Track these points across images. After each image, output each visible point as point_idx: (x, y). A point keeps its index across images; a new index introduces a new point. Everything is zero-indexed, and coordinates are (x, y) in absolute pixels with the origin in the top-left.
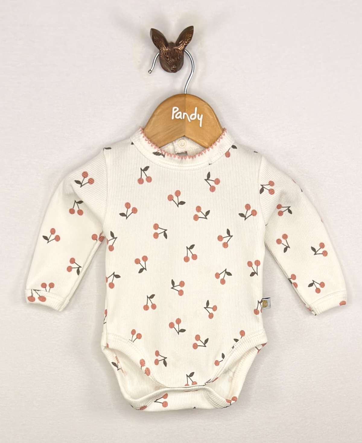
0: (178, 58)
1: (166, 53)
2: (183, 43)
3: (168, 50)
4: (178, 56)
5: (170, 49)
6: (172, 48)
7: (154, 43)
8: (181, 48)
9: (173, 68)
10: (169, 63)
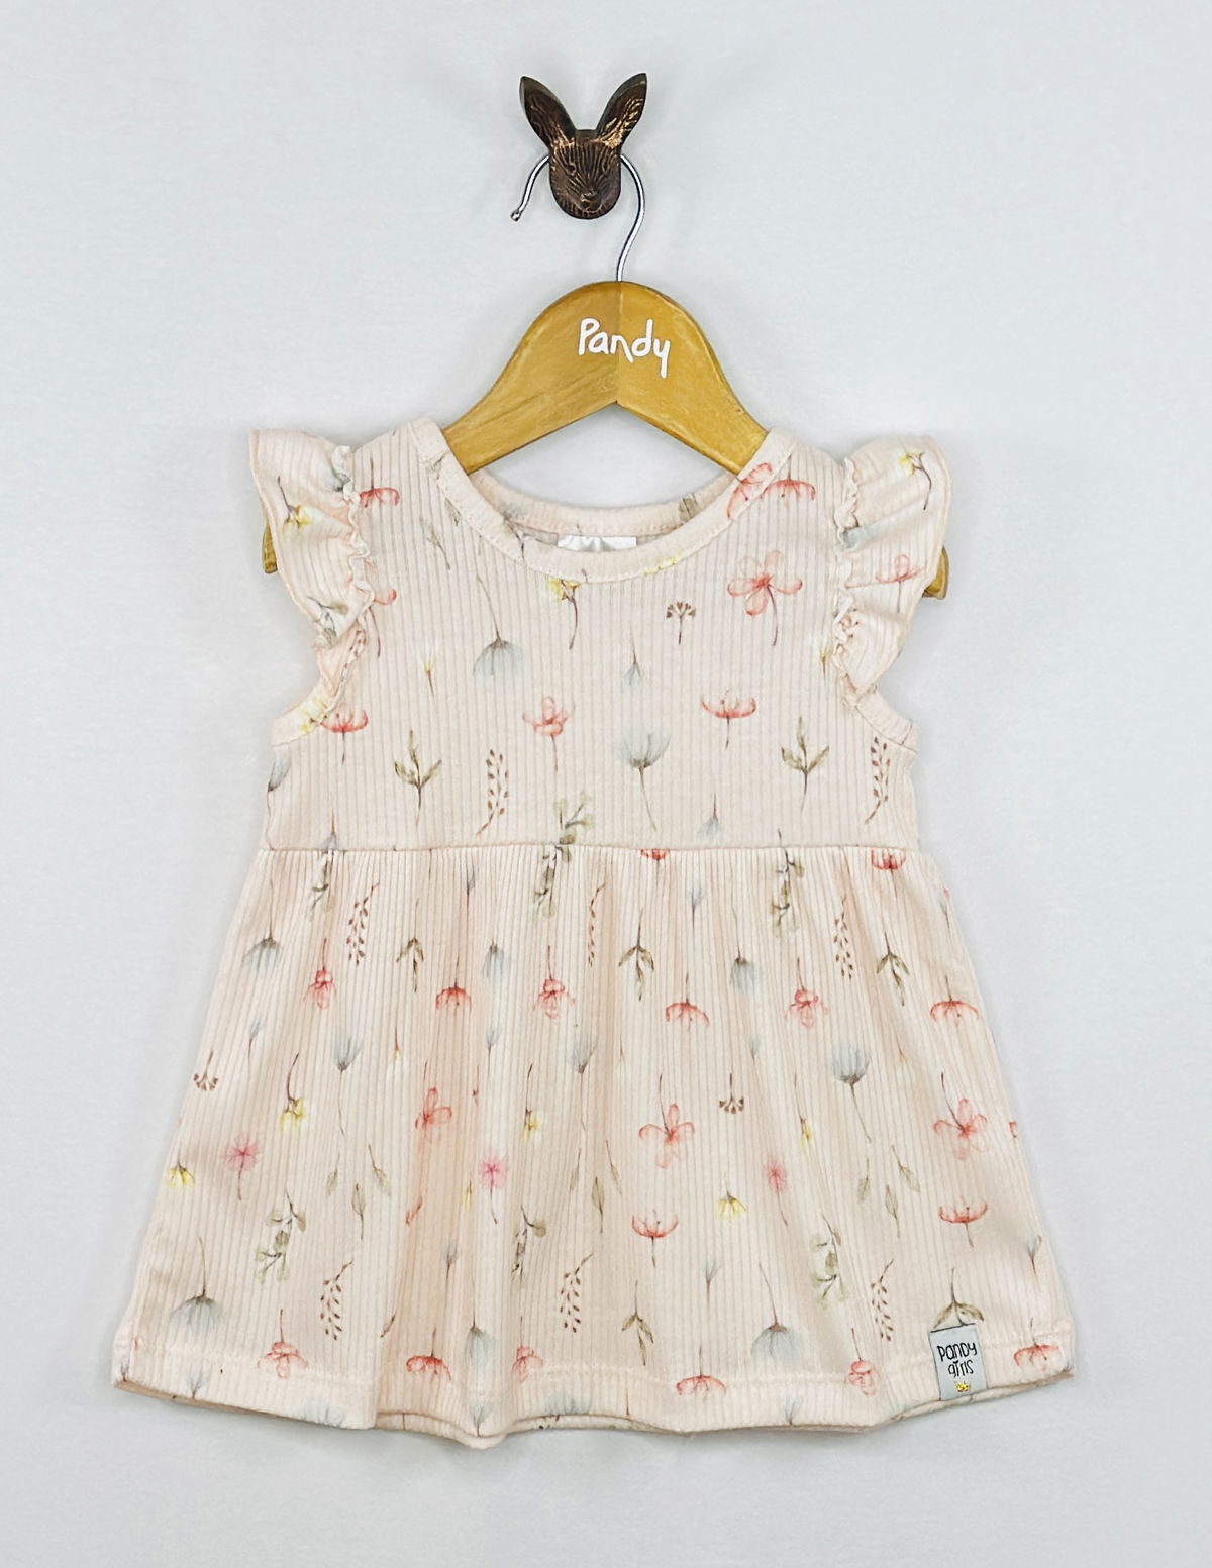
0: (603, 169)
1: (569, 154)
2: (618, 127)
3: (575, 146)
4: (603, 163)
5: (579, 144)
6: (586, 141)
7: (532, 125)
8: (613, 142)
9: (586, 197)
10: (575, 181)
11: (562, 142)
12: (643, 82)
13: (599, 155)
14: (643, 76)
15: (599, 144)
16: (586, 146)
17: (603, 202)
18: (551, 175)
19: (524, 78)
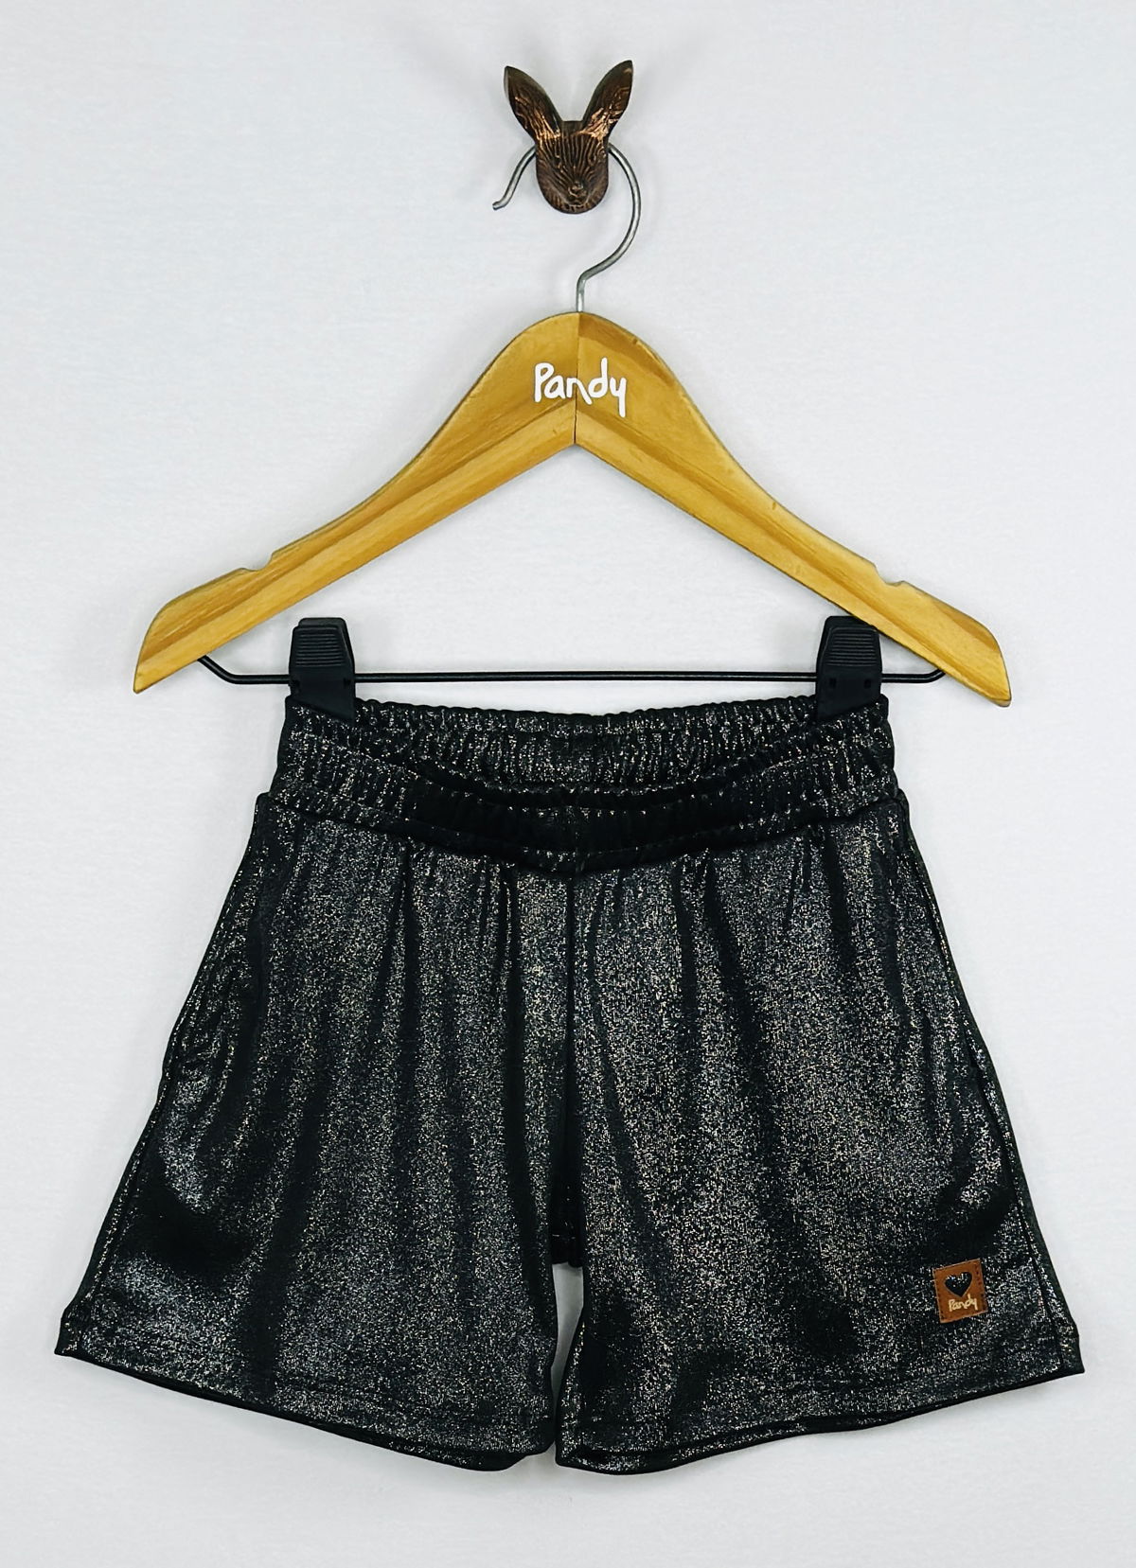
0: (589, 161)
1: (553, 147)
2: (604, 117)
3: (560, 137)
4: (589, 155)
5: (565, 135)
6: (572, 133)
7: (517, 116)
8: (599, 133)
9: (573, 191)
10: (562, 175)
11: (548, 134)
12: (628, 70)
13: (585, 146)
14: (628, 64)
15: (585, 135)
16: (572, 136)
17: (589, 197)
18: (537, 166)
19: (508, 69)
